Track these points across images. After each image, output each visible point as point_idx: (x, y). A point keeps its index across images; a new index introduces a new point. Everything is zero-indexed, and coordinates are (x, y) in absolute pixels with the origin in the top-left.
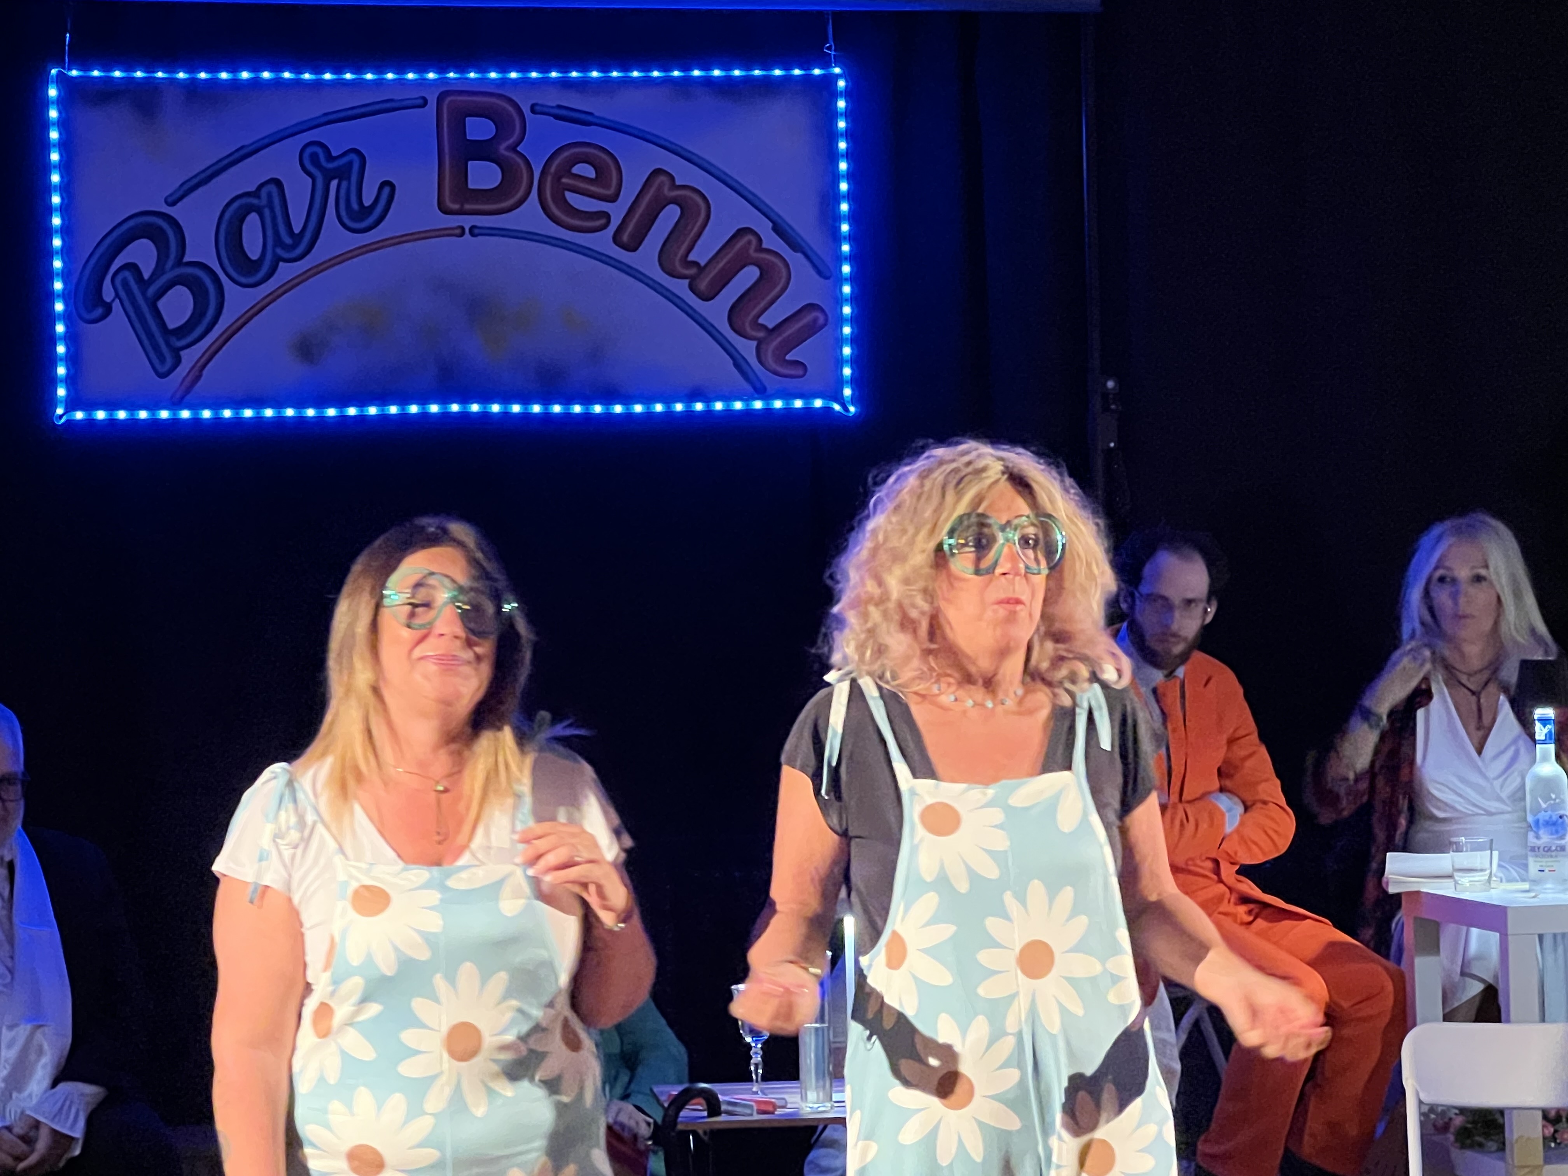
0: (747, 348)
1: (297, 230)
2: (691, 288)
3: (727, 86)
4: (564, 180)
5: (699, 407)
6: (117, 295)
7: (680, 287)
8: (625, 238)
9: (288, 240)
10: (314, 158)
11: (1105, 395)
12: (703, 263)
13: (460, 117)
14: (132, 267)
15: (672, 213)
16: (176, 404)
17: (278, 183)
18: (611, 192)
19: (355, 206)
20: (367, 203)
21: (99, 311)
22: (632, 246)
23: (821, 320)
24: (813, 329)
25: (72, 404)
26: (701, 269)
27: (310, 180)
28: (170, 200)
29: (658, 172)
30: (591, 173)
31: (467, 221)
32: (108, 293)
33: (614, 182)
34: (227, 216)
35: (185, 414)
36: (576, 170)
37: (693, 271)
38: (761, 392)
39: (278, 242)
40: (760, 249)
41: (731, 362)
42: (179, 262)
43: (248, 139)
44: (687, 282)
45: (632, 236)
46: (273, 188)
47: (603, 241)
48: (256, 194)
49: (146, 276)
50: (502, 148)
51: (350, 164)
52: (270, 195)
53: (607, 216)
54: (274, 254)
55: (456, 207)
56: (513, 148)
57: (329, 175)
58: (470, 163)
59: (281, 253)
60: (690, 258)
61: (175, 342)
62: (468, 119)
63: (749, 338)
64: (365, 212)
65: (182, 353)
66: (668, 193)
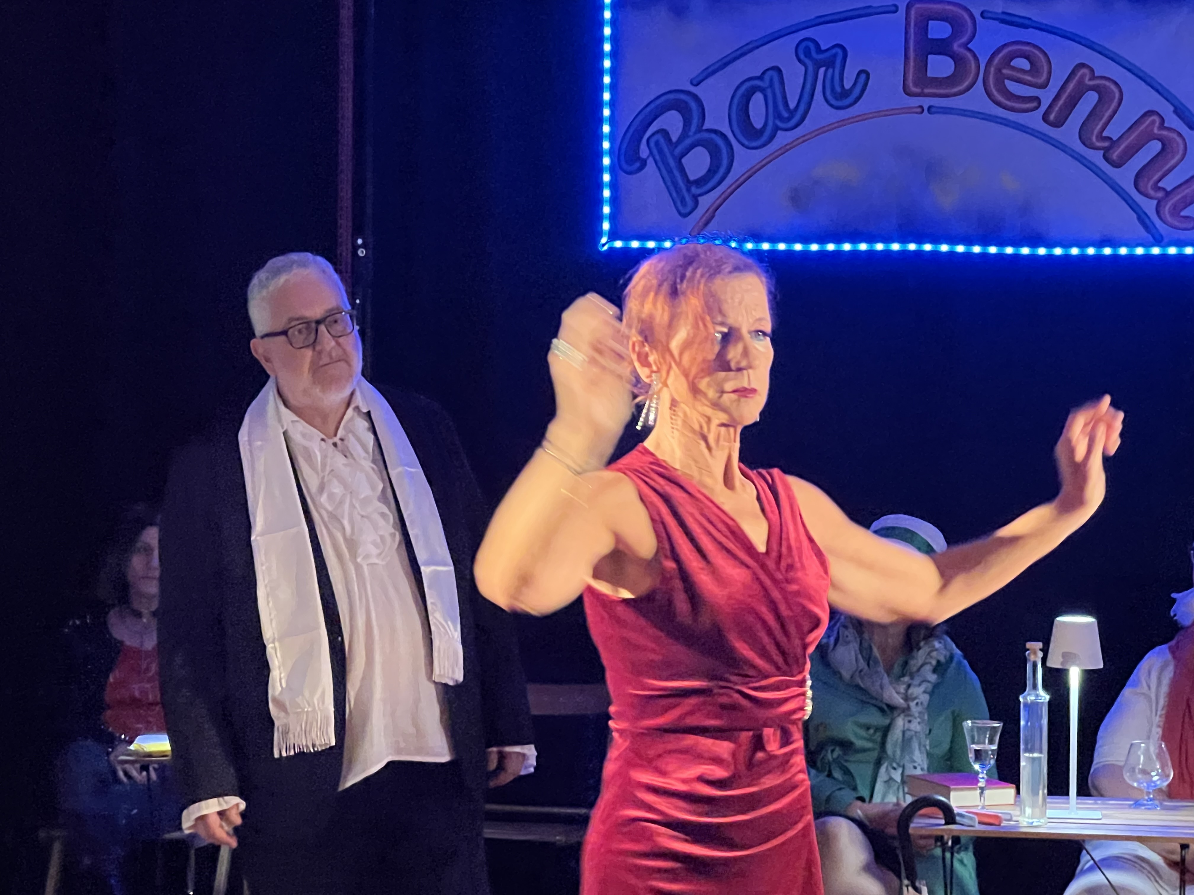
0: (1149, 206)
1: (792, 106)
2: (1105, 157)
4: (1005, 71)
5: (1107, 251)
6: (651, 153)
7: (1097, 157)
8: (1052, 117)
9: (785, 114)
10: (807, 50)
12: (1115, 139)
13: (924, 21)
14: (664, 132)
15: (1091, 98)
17: (778, 69)
18: (1042, 81)
19: (838, 89)
20: (847, 85)
21: (637, 165)
22: (1058, 124)
25: (613, 236)
26: (1114, 143)
27: (803, 68)
28: (695, 82)
29: (1081, 65)
30: (1026, 66)
31: (926, 102)
32: (644, 151)
33: (1045, 73)
34: (738, 94)
36: (1014, 63)
37: (1106, 144)
38: (1159, 241)
39: (777, 115)
40: (1163, 127)
41: (1135, 216)
42: (700, 129)
43: (756, 35)
44: (1102, 152)
45: (1058, 116)
46: (774, 73)
47: (1034, 120)
48: (761, 78)
49: (674, 139)
50: (956, 46)
51: (835, 56)
52: (771, 79)
53: (1038, 99)
54: (774, 124)
55: (918, 90)
56: (965, 46)
57: (818, 65)
58: (930, 57)
59: (779, 124)
60: (1104, 134)
61: (694, 190)
62: (931, 23)
63: (1151, 198)
64: (845, 94)
65: (700, 199)
66: (1088, 82)
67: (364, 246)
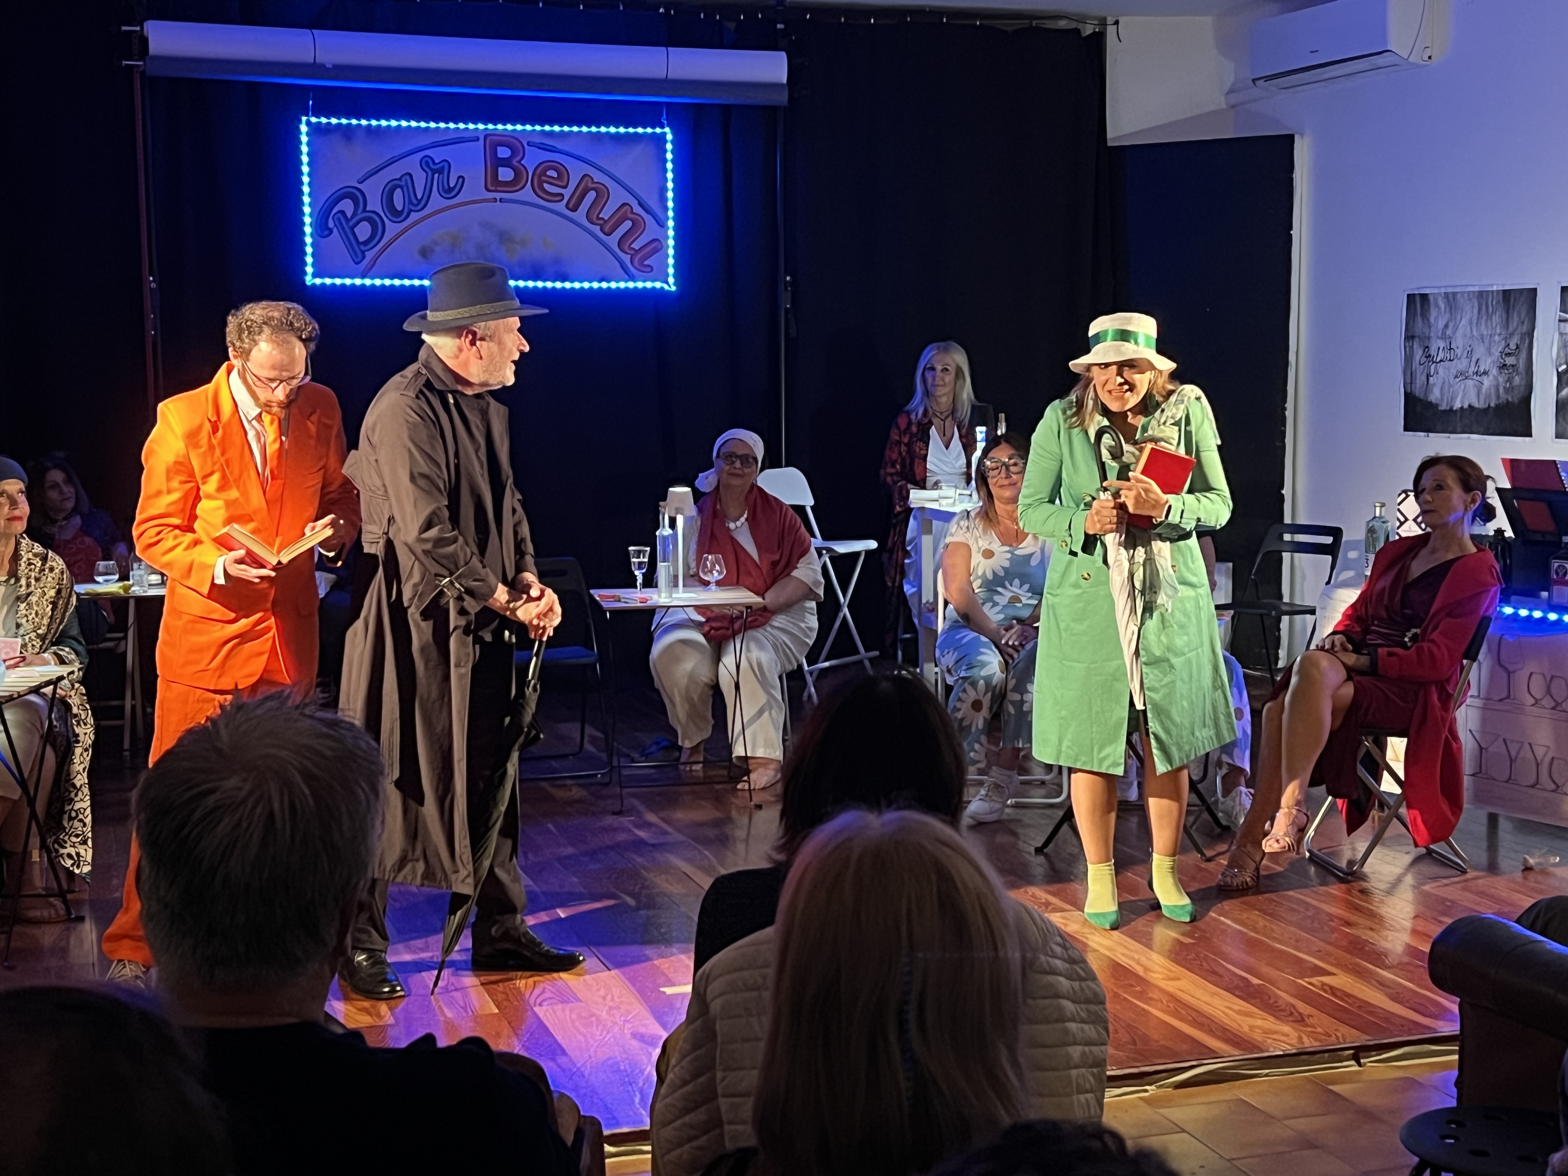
0: (626, 258)
1: (419, 197)
2: (602, 230)
3: (617, 137)
4: (544, 178)
5: (604, 285)
6: (335, 225)
7: (596, 229)
8: (571, 206)
9: (415, 202)
10: (427, 163)
11: (786, 282)
12: (606, 218)
13: (495, 146)
14: (342, 212)
15: (592, 195)
16: (363, 277)
17: (411, 175)
18: (564, 184)
19: (446, 187)
20: (452, 185)
21: (327, 232)
22: (574, 210)
23: (659, 247)
24: (656, 251)
25: (314, 276)
26: (605, 221)
27: (425, 174)
28: (360, 182)
29: (585, 176)
30: (555, 175)
31: (498, 196)
32: (331, 224)
33: (566, 179)
34: (387, 189)
35: (368, 282)
36: (548, 173)
37: (601, 222)
38: (633, 279)
39: (410, 202)
40: (632, 212)
41: (618, 264)
42: (364, 210)
43: (396, 153)
44: (599, 227)
45: (574, 205)
46: (408, 177)
47: (561, 207)
48: (400, 179)
49: (349, 215)
50: (514, 162)
51: (443, 167)
52: (406, 181)
53: (562, 195)
54: (409, 208)
55: (493, 188)
56: (519, 162)
57: (434, 172)
58: (500, 169)
59: (413, 208)
60: (601, 216)
61: (363, 248)
62: (499, 148)
63: (626, 253)
64: (451, 190)
65: (366, 253)
66: (590, 185)
67: (154, 281)
